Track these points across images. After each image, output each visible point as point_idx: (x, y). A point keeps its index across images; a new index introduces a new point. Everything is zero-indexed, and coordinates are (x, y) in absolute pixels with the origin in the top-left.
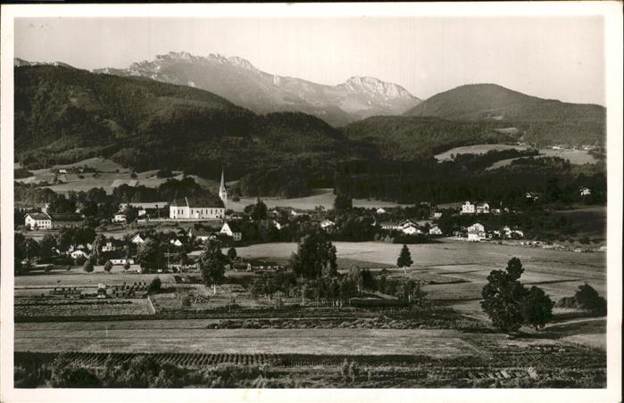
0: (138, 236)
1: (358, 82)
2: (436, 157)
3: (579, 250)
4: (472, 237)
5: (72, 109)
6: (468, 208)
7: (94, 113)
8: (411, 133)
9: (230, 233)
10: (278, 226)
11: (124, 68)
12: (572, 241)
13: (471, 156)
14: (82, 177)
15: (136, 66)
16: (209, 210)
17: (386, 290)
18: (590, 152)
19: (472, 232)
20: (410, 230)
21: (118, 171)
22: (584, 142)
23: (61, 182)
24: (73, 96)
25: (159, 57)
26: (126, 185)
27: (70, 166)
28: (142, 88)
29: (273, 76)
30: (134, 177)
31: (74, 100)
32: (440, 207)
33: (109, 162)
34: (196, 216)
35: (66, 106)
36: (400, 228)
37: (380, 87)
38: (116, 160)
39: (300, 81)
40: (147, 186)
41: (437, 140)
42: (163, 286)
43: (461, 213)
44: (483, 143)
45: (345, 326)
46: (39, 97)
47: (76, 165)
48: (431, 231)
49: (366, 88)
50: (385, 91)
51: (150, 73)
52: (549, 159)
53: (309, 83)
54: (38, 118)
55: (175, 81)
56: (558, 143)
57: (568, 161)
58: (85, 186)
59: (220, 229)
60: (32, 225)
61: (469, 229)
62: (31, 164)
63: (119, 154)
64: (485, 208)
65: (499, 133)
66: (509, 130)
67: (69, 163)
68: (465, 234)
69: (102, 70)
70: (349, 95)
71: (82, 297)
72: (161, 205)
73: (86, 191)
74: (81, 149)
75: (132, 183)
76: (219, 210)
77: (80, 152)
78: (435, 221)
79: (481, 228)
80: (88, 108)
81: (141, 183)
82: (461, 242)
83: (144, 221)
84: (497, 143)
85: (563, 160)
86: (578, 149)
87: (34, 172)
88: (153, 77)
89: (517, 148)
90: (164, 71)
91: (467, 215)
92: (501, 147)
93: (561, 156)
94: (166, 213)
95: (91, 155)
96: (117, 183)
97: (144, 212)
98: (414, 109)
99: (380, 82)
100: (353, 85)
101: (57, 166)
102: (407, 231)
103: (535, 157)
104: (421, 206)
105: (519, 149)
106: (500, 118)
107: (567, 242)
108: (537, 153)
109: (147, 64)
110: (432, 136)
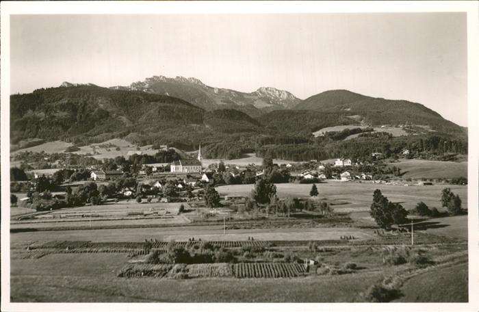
0: (158, 182)
1: (264, 90)
2: (313, 133)
3: (407, 185)
4: (344, 179)
5: (101, 111)
6: (339, 163)
7: (113, 112)
8: (297, 120)
9: (207, 180)
10: (234, 175)
11: (127, 86)
12: (402, 180)
13: (334, 133)
14: (110, 150)
15: (134, 85)
16: (193, 167)
17: (308, 208)
18: (404, 129)
19: (343, 177)
20: (309, 177)
21: (129, 146)
22: (399, 123)
23: (98, 154)
24: (101, 103)
25: (147, 79)
26: (136, 154)
27: (101, 144)
28: (140, 97)
29: (213, 88)
30: (139, 149)
31: (102, 105)
32: (322, 162)
33: (123, 141)
34: (186, 170)
35: (97, 109)
36: (302, 175)
37: (277, 93)
38: (127, 140)
39: (230, 91)
40: (148, 154)
41: (313, 123)
42: (185, 209)
43: (335, 165)
44: (340, 125)
45: (295, 227)
46: (81, 104)
47: (105, 143)
48: (319, 177)
49: (269, 94)
50: (280, 95)
51: (143, 89)
52: (380, 133)
53: (236, 92)
54: (81, 116)
55: (158, 93)
56: (384, 124)
57: (391, 134)
58: (112, 155)
59: (201, 178)
60: (95, 178)
61: (341, 175)
62: (79, 143)
63: (129, 136)
64: (348, 163)
65: (349, 119)
66: (355, 117)
67: (100, 142)
68: (339, 178)
69: (114, 87)
70: (259, 98)
71: (145, 215)
72: (165, 165)
73: (113, 158)
74: (107, 134)
75: (139, 153)
76: (198, 167)
77: (106, 136)
78: (321, 171)
79: (349, 174)
80: (109, 110)
81: (144, 153)
82: (338, 182)
83: (157, 173)
84: (348, 124)
85: (388, 134)
86: (396, 127)
87: (81, 148)
88: (144, 91)
89: (361, 127)
90: (151, 87)
91: (339, 167)
92: (351, 127)
93: (387, 132)
94: (168, 169)
95: (113, 137)
96: (131, 153)
97: (156, 169)
98: (298, 106)
99: (276, 90)
100: (260, 92)
101: (93, 145)
102: (306, 177)
103: (372, 133)
104: (312, 163)
105: (362, 127)
106: (349, 110)
107: (398, 181)
108: (372, 130)
109: (140, 83)
110: (309, 121)
